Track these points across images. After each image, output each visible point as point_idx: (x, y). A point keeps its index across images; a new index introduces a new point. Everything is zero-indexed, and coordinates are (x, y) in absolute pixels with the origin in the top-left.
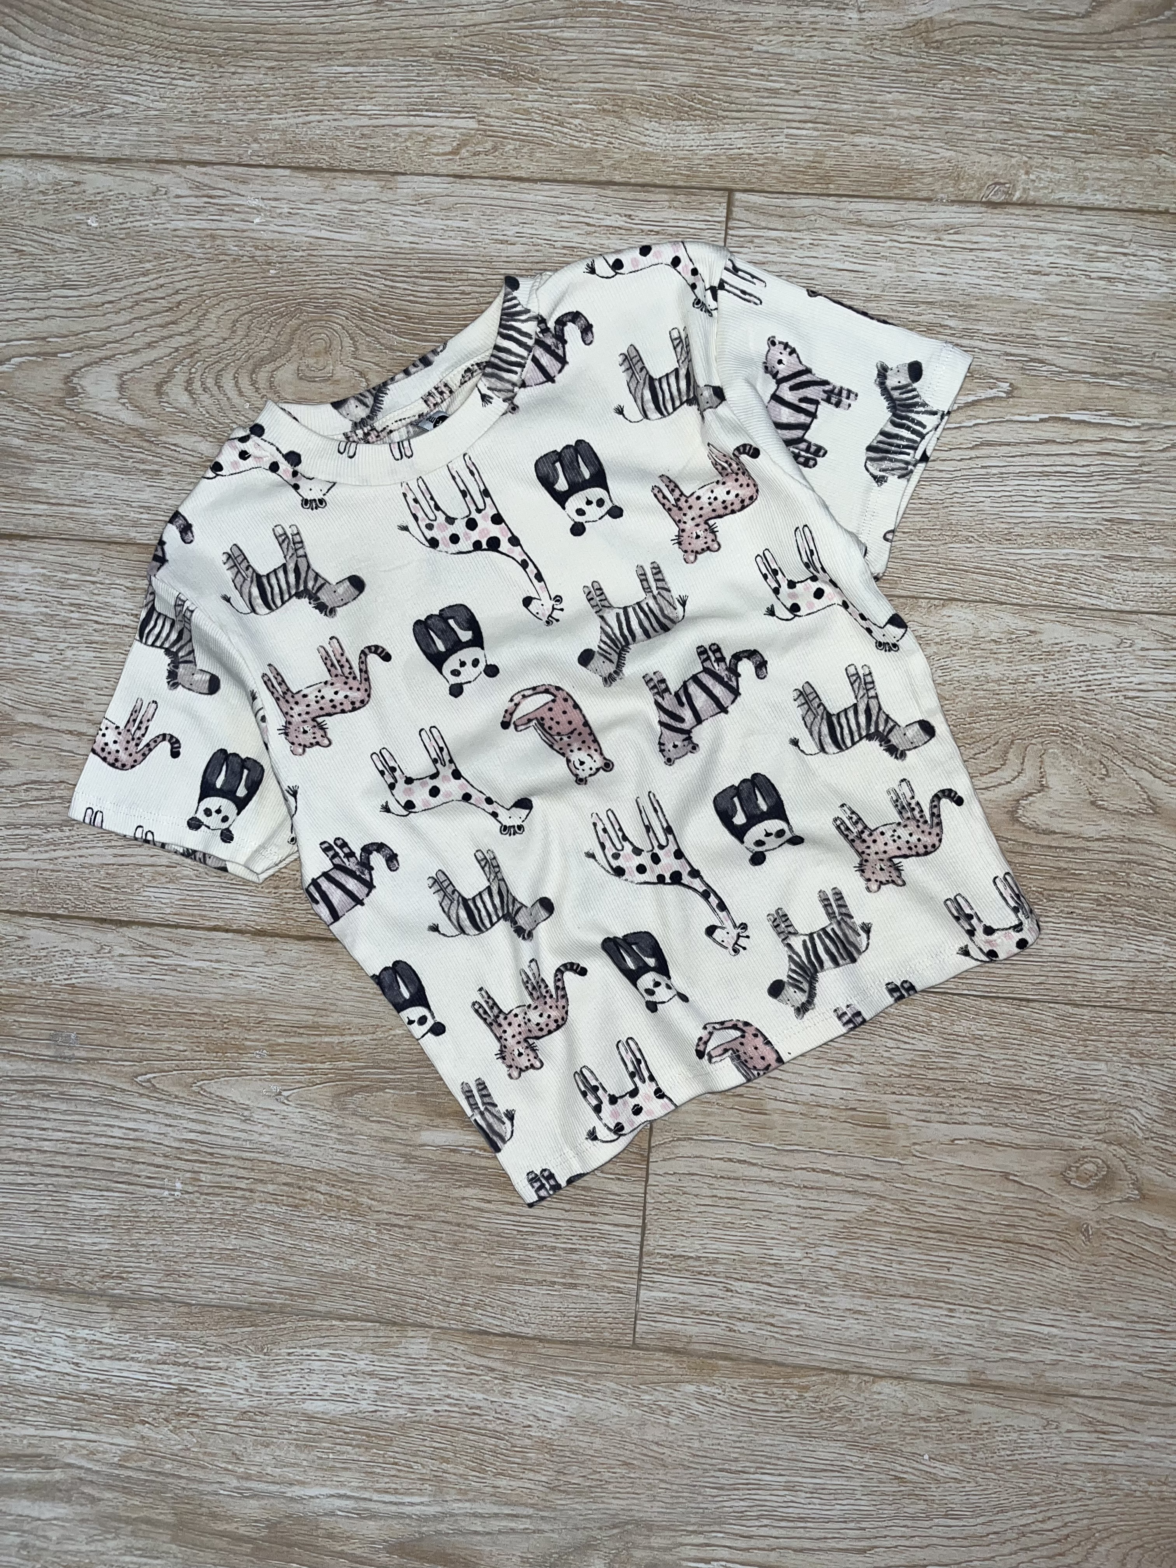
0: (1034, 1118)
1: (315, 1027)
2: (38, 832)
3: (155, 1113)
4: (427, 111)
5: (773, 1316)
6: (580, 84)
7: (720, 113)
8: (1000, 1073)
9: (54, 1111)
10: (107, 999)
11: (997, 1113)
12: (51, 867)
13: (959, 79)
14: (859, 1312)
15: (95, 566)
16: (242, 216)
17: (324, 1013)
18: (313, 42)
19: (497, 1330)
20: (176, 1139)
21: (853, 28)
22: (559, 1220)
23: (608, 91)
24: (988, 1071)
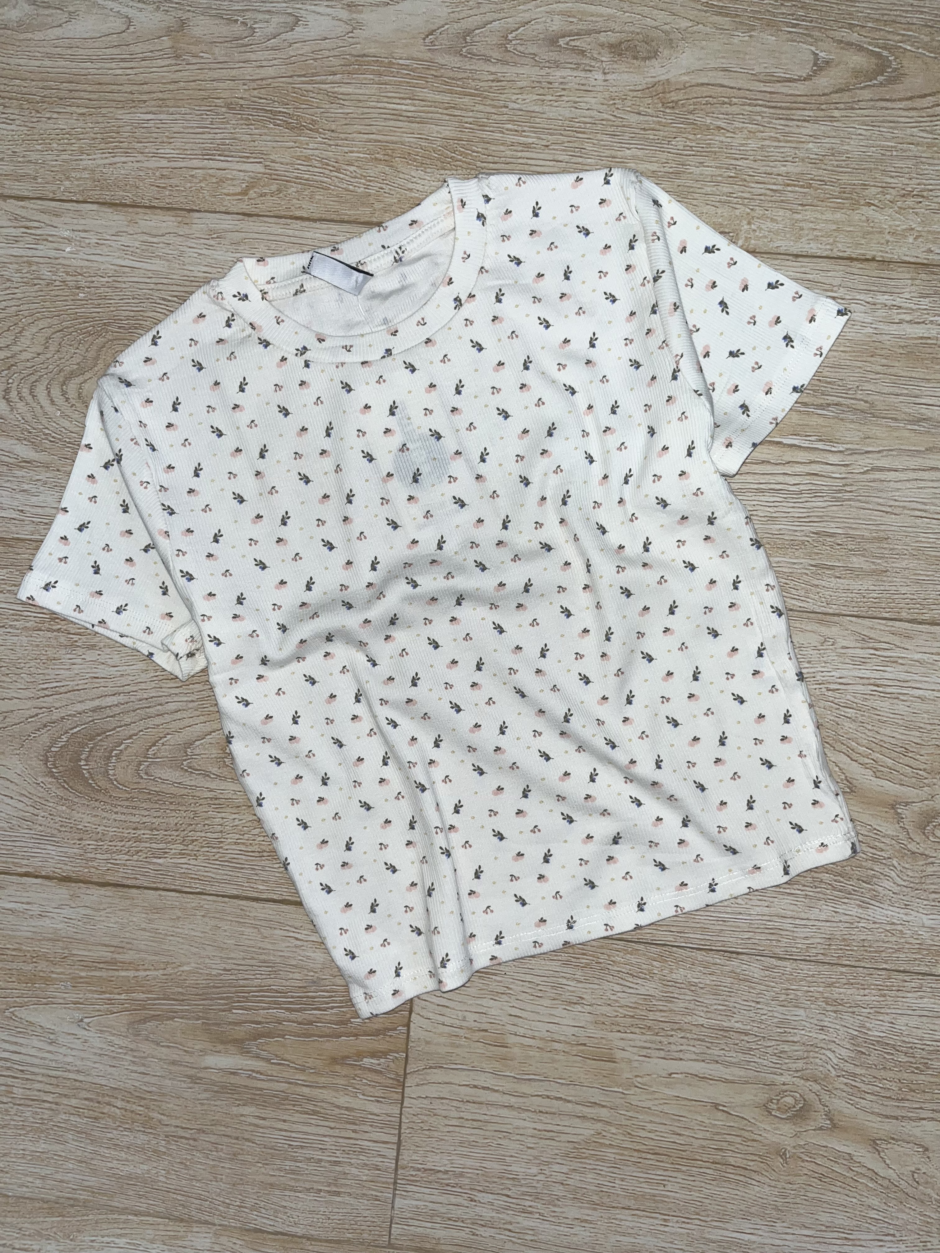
0: (741, 1056)
1: (114, 962)
4: (219, 155)
5: (511, 1223)
6: (355, 135)
7: (479, 164)
8: (713, 1016)
11: (709, 1051)
13: (691, 137)
14: (586, 1221)
16: (55, 245)
17: (121, 950)
18: (119, 92)
19: (271, 1229)
21: (598, 88)
22: (325, 1136)
23: (379, 141)
24: (702, 1014)
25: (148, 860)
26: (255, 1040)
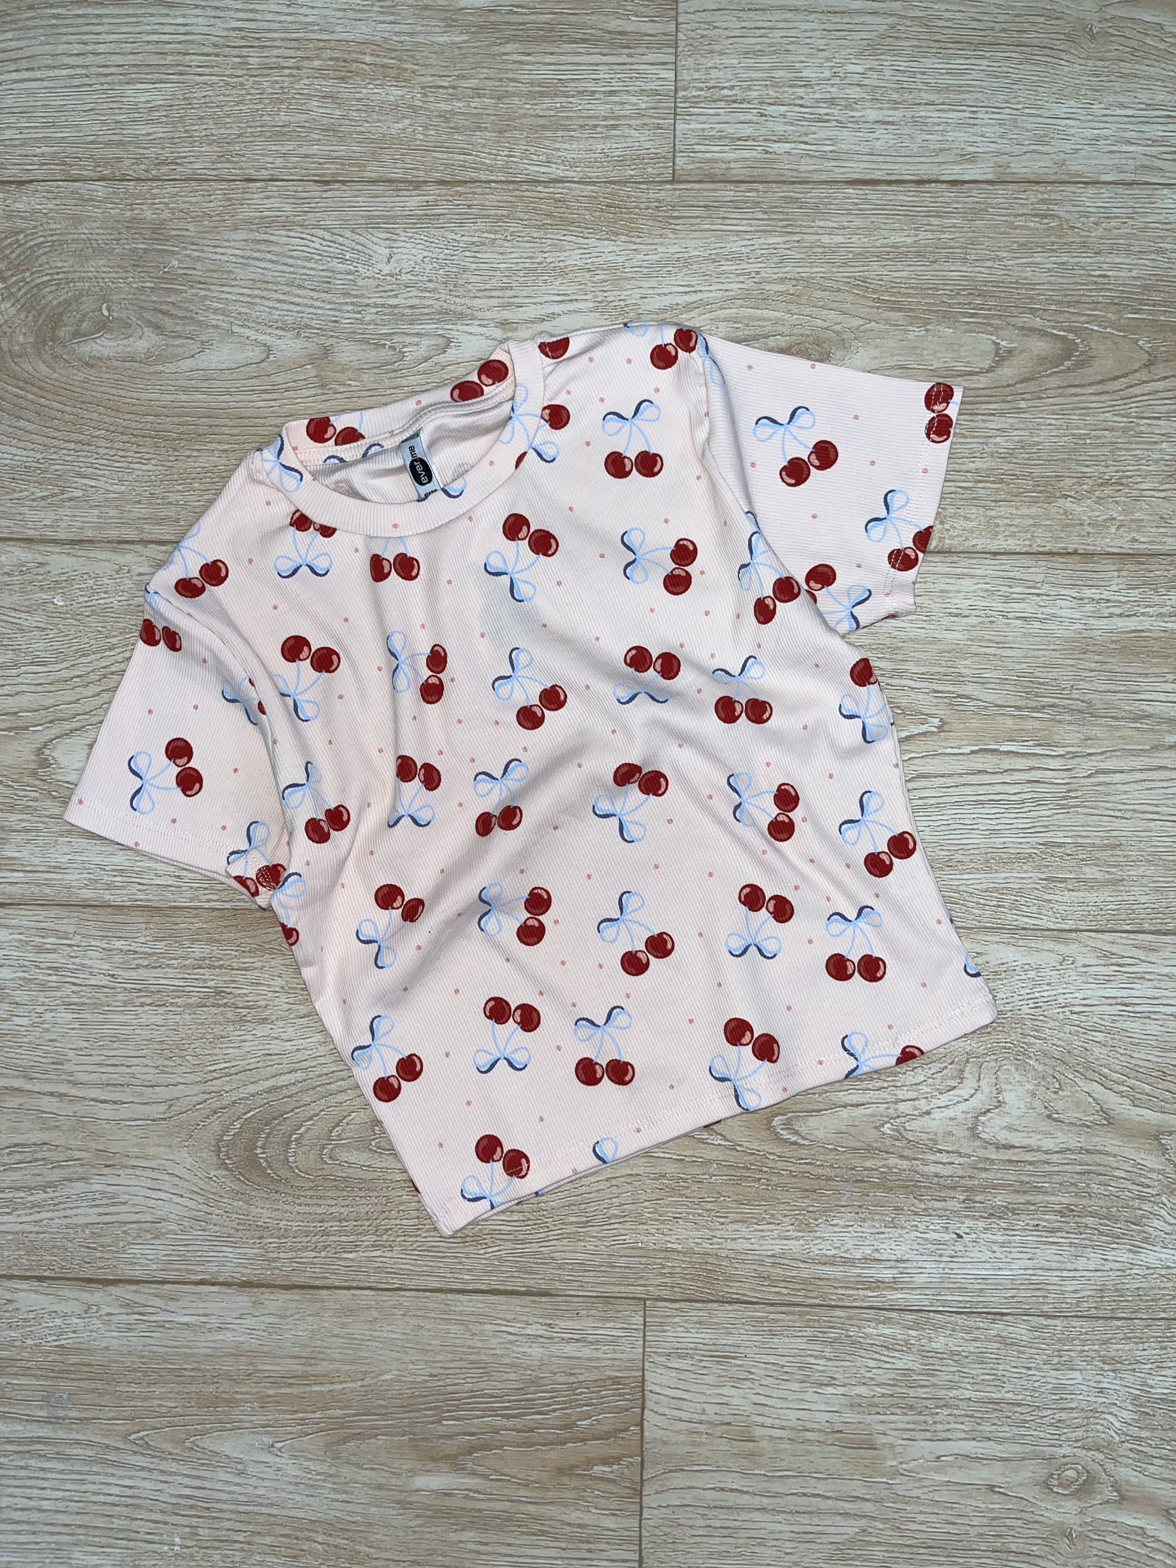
0: (1016, 1431)
1: (304, 1376)
2: (22, 1194)
3: (150, 1470)
9: (52, 1470)
10: (97, 1358)
11: (980, 1428)
12: (36, 1229)
15: (71, 929)
17: (312, 1361)
20: (171, 1495)
22: (556, 1559)
24: (968, 1386)
25: (338, 1255)
26: (470, 1454)
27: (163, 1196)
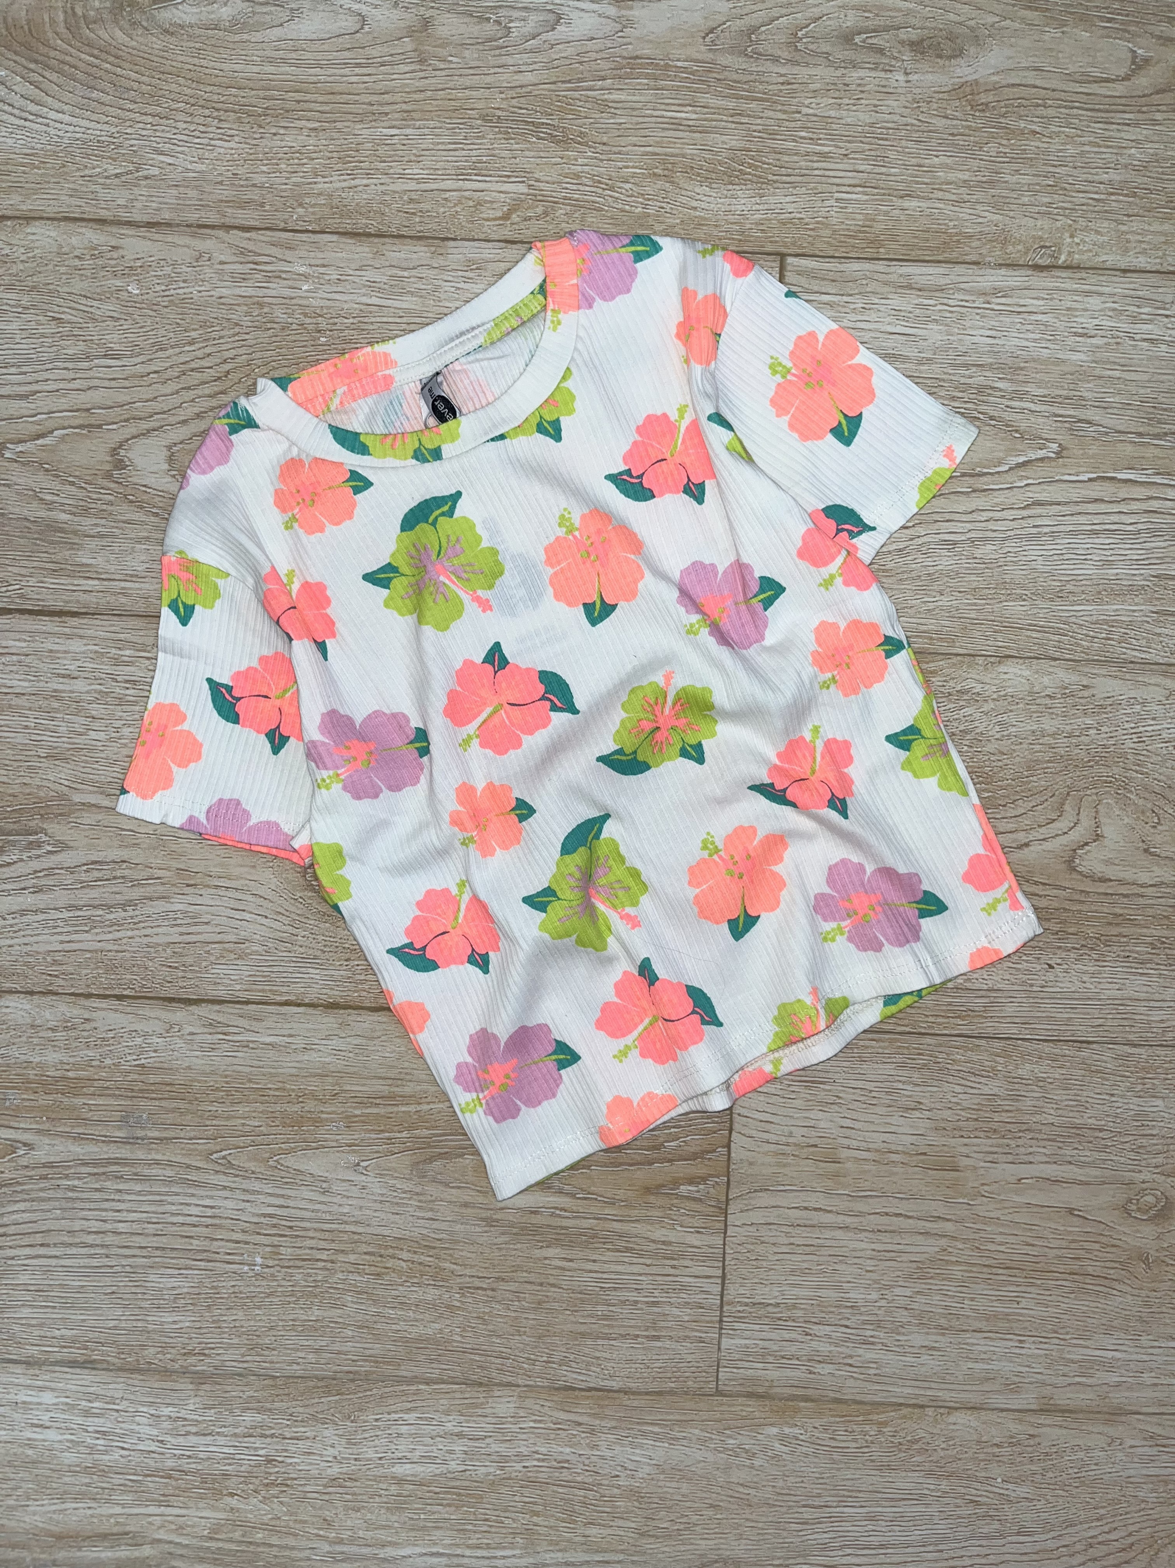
0: (1096, 1155)
1: (392, 1097)
2: (100, 912)
3: (231, 1189)
4: (476, 175)
5: (851, 1357)
6: (630, 148)
7: (770, 177)
8: (1063, 1113)
9: (128, 1192)
10: (179, 1078)
11: (1062, 1152)
12: (116, 947)
13: (1004, 142)
14: (934, 1348)
16: (290, 283)
17: (399, 1082)
18: (356, 102)
19: (583, 1385)
20: (254, 1215)
21: (900, 90)
22: (640, 1275)
23: (658, 154)
24: (1052, 1112)
27: (247, 916)
